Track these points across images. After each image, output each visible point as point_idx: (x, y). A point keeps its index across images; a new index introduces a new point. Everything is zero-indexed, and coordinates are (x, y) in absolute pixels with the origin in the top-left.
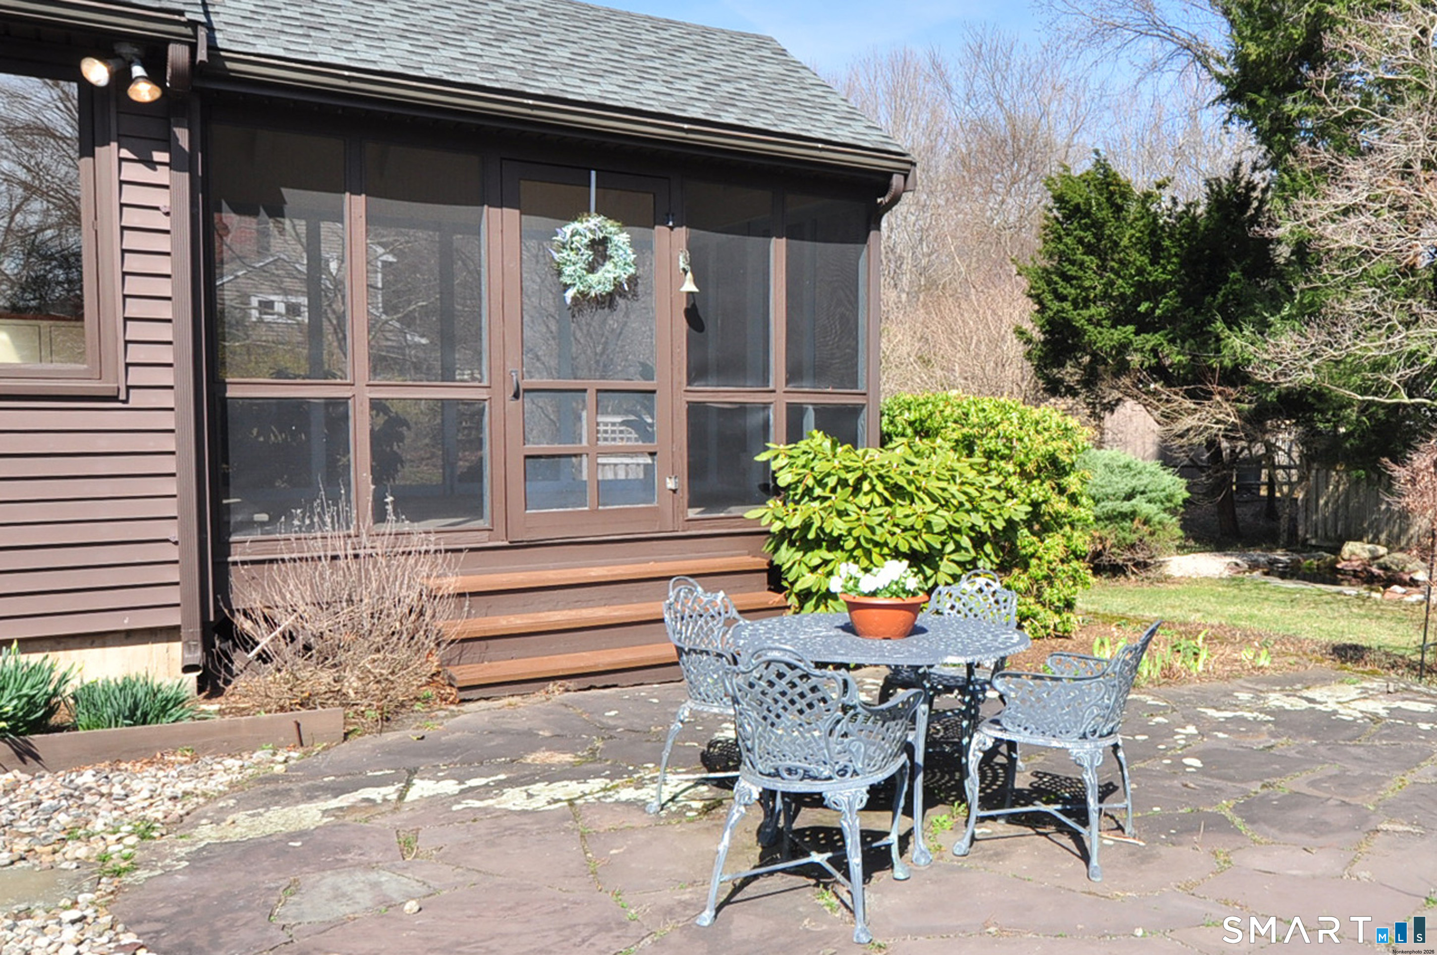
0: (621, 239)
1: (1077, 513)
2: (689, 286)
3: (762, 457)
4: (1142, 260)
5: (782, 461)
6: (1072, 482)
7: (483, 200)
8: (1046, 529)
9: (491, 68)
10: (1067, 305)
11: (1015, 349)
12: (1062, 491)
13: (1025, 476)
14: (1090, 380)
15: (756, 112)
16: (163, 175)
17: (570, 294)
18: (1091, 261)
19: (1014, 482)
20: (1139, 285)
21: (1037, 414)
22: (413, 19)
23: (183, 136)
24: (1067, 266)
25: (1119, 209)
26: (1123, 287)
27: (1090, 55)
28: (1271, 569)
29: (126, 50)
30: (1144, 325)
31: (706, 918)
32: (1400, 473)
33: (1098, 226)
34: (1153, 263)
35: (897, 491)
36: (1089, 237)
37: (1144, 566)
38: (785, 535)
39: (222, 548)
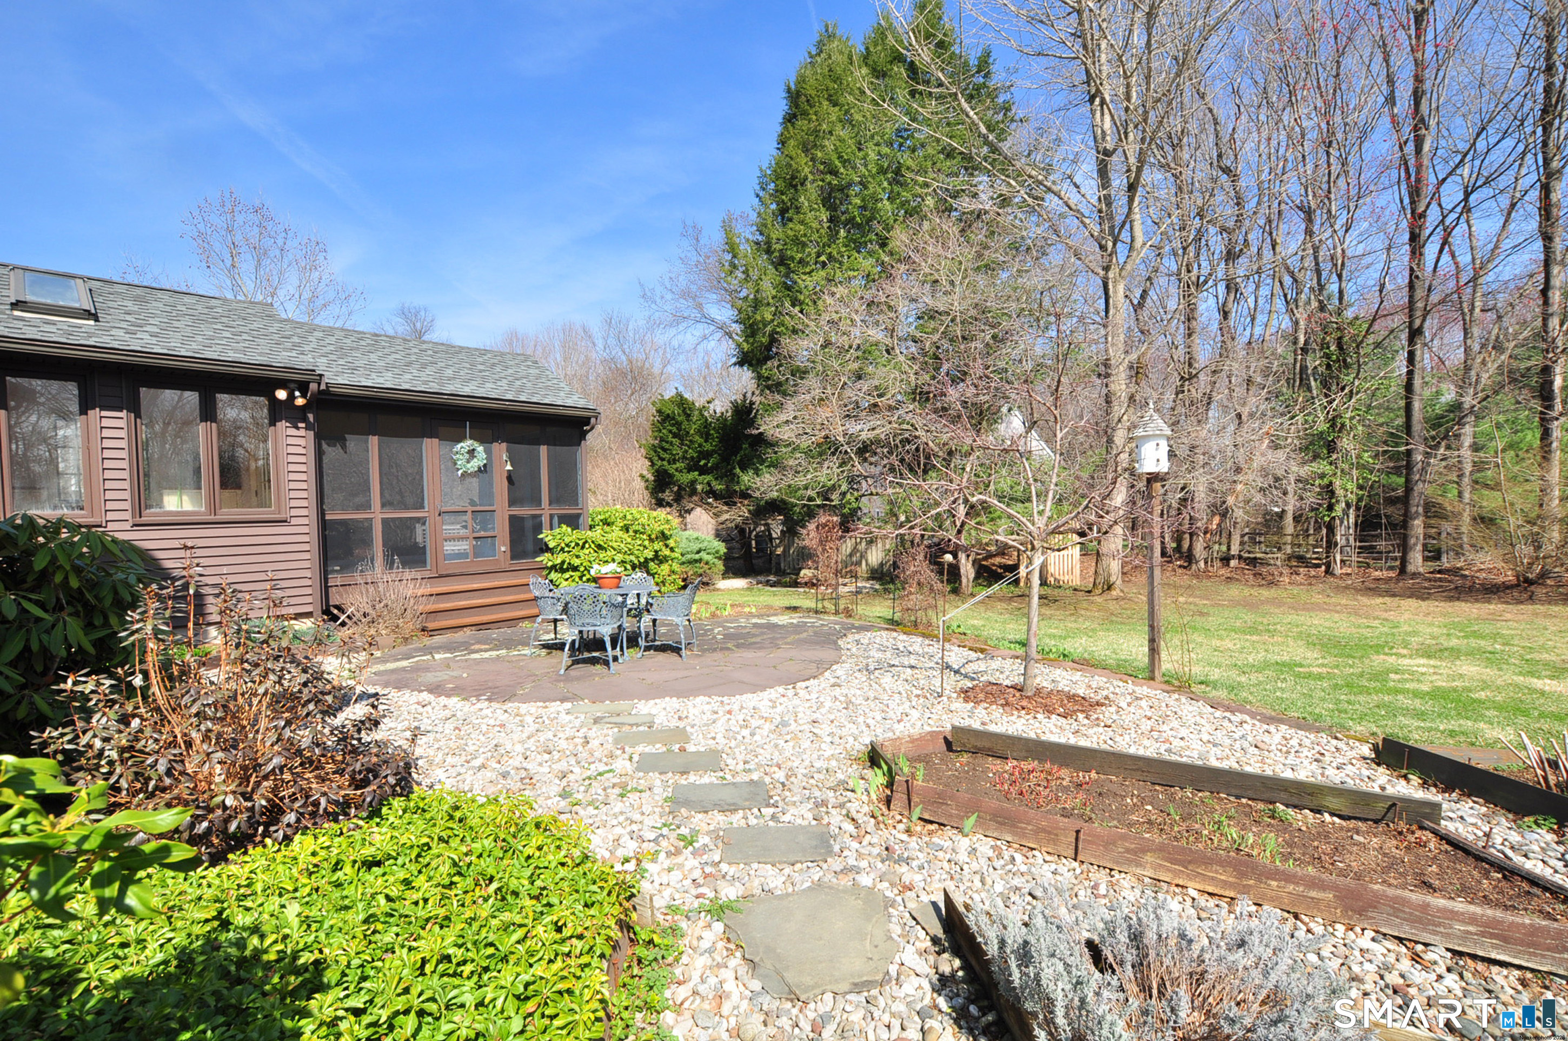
0: (480, 449)
1: (673, 555)
2: (509, 467)
3: (540, 536)
4: (701, 440)
5: (550, 537)
6: (671, 543)
7: (423, 436)
8: (661, 562)
9: (425, 383)
10: (665, 463)
11: (639, 485)
12: (667, 546)
13: (651, 540)
14: (678, 498)
15: (532, 394)
16: (302, 432)
17: (460, 472)
18: (676, 441)
19: (646, 543)
20: (700, 452)
21: (655, 514)
22: (387, 361)
23: (311, 417)
24: (664, 444)
25: (689, 415)
26: (691, 453)
27: (673, 331)
28: (767, 583)
29: (292, 386)
30: (703, 471)
31: (562, 672)
32: (804, 532)
33: (678, 424)
34: (706, 441)
35: (600, 547)
36: (674, 430)
37: (707, 584)
38: (553, 567)
39: (326, 580)
